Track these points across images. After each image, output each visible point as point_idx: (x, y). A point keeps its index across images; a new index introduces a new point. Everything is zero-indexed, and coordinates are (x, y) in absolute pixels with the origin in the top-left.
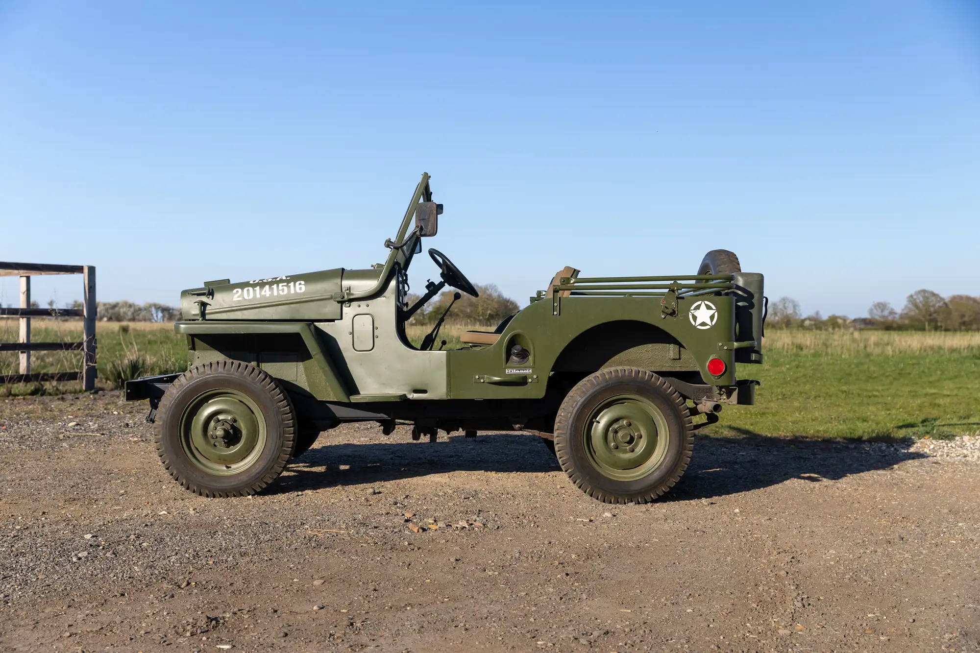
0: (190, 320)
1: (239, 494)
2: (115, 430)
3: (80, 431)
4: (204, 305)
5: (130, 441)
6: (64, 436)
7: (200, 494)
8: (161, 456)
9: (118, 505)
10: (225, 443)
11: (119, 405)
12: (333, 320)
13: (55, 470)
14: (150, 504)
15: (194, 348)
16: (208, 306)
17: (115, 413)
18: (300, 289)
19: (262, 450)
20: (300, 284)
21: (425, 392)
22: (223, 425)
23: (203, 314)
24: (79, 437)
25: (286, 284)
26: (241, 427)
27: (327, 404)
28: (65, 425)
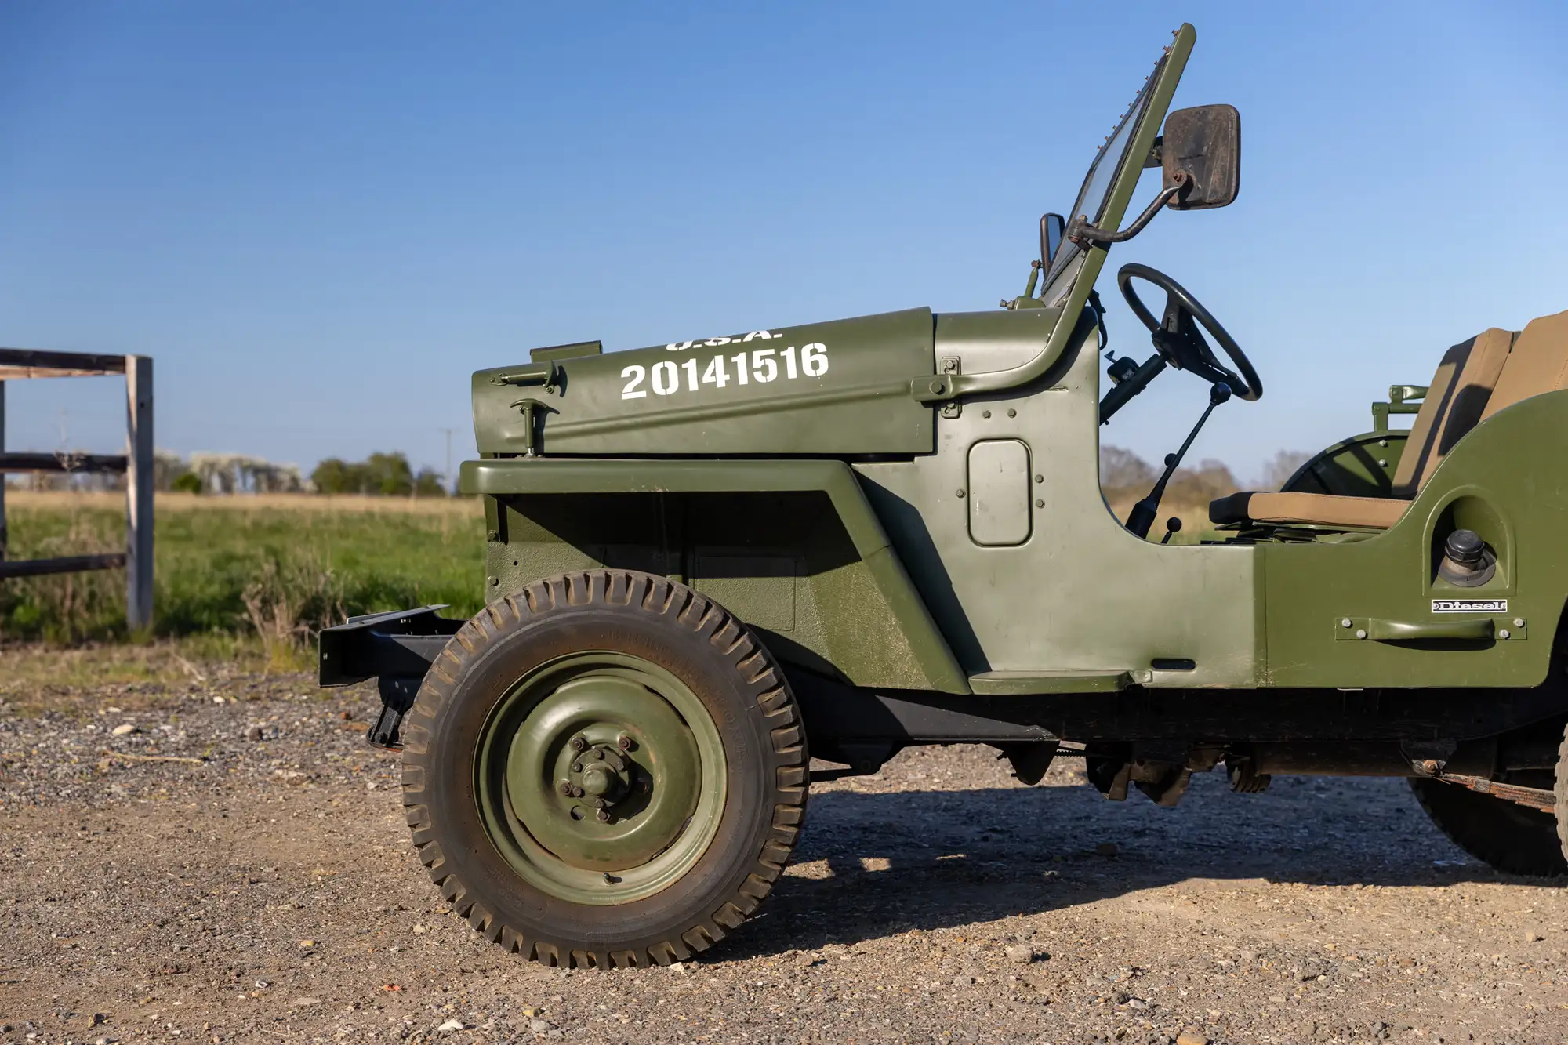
0: (496, 455)
1: (645, 958)
2: (231, 748)
3: (148, 750)
4: (538, 412)
5: (279, 778)
6: (110, 764)
7: (534, 957)
8: (420, 846)
9: (307, 990)
10: (605, 809)
11: (222, 681)
12: (908, 457)
13: (107, 869)
14: (397, 988)
15: (503, 536)
16: (550, 415)
17: (218, 700)
18: (815, 365)
19: (712, 832)
20: (814, 352)
21: (1188, 665)
22: (602, 757)
23: (537, 438)
24: (150, 767)
25: (771, 352)
26: (649, 761)
27: (881, 698)
28: (105, 731)
